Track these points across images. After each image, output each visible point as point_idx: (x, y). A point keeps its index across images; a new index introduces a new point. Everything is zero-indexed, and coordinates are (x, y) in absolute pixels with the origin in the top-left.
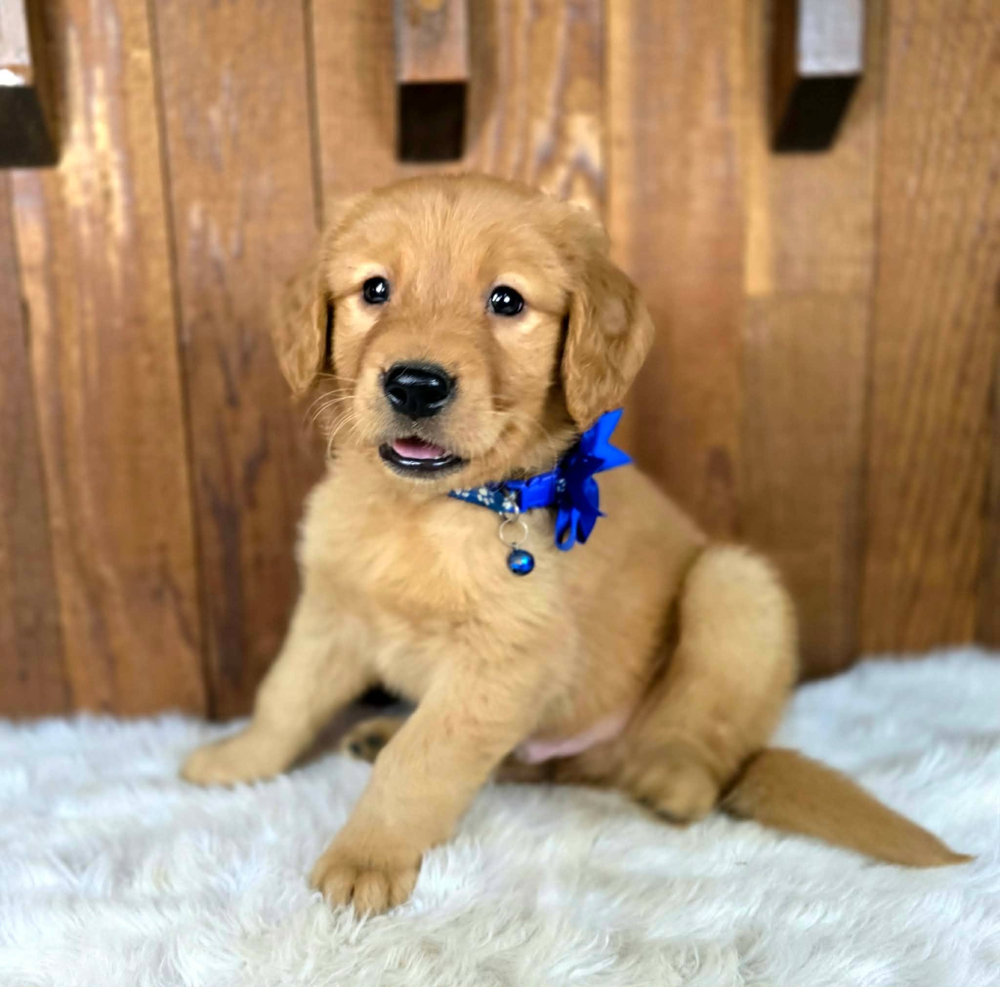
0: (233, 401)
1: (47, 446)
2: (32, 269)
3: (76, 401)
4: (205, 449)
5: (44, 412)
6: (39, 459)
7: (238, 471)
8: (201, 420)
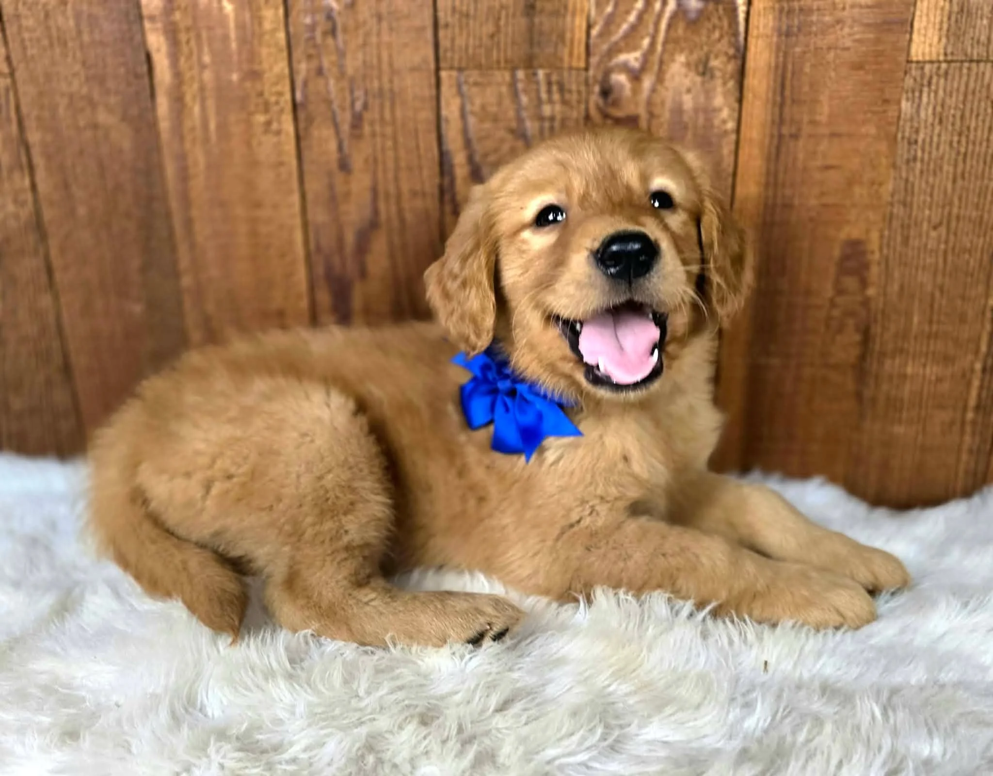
0: (344, 166)
1: (174, 204)
2: (152, 18)
3: (198, 158)
4: (319, 215)
5: (170, 170)
6: (168, 215)
7: (350, 238)
8: (314, 186)
